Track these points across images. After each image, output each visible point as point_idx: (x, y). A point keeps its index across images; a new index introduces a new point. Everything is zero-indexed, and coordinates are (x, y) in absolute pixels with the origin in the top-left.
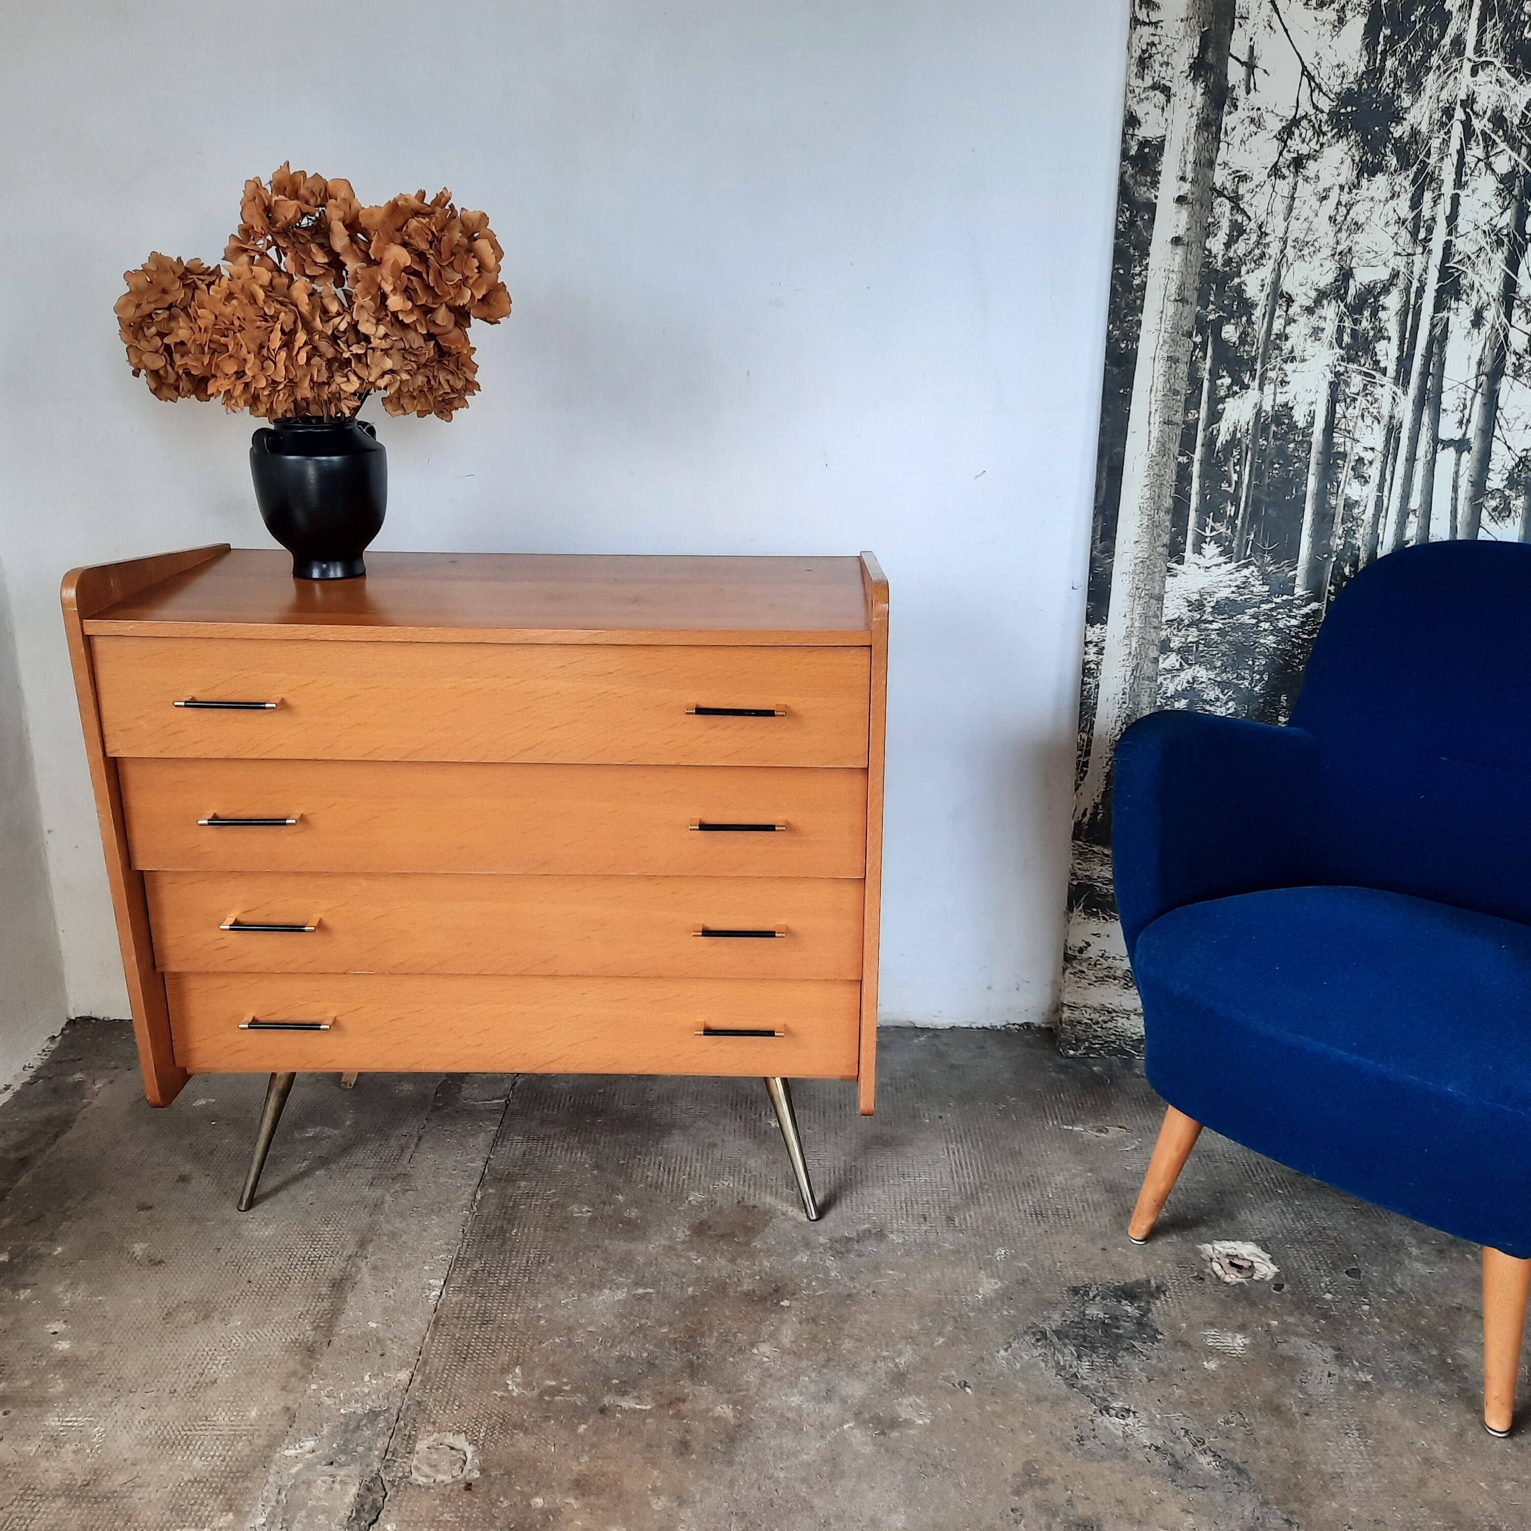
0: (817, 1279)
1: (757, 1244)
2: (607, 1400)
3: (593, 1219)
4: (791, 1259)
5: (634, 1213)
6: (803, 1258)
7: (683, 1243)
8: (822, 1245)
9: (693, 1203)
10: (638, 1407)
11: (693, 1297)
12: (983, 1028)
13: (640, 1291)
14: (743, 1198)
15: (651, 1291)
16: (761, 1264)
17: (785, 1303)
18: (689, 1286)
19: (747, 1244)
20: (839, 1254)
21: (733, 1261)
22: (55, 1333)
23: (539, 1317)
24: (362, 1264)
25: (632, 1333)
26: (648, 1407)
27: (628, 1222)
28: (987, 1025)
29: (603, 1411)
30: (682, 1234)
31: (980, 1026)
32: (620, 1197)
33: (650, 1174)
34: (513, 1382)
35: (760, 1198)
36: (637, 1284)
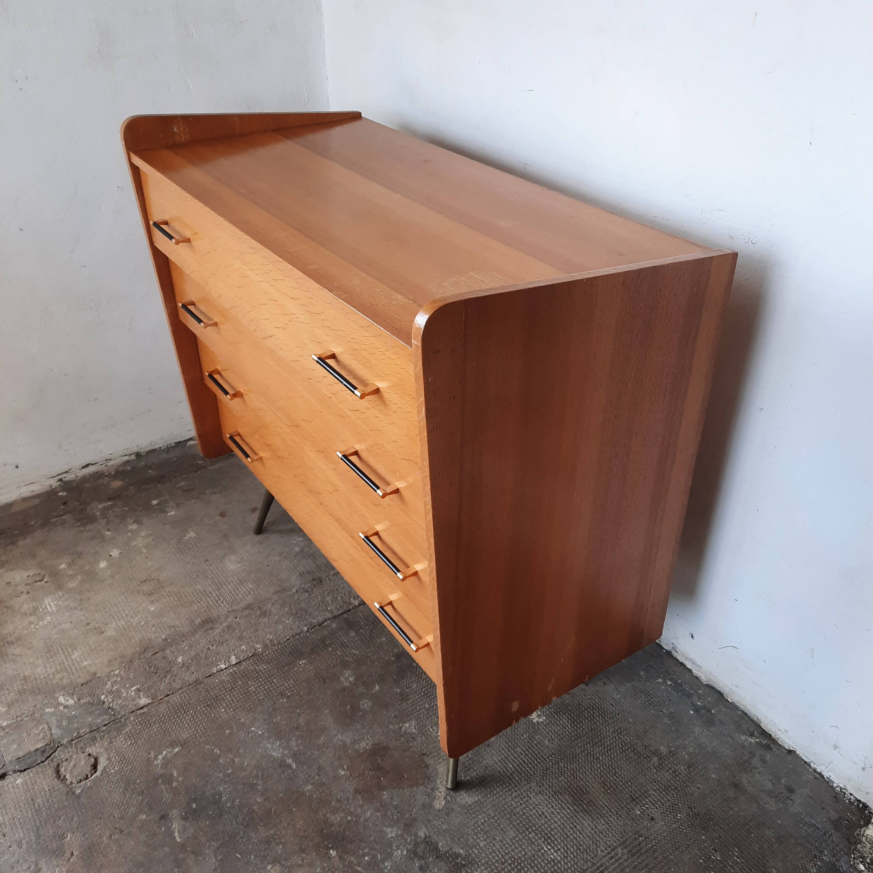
0: (375, 856)
1: (386, 795)
2: (175, 813)
3: (344, 689)
4: (385, 826)
5: (366, 704)
6: (391, 832)
7: (357, 751)
8: (416, 835)
9: (403, 729)
10: (176, 834)
11: (303, 794)
12: (820, 774)
13: (290, 761)
14: (431, 753)
15: (294, 766)
16: (365, 811)
17: (333, 853)
18: (312, 784)
19: (382, 788)
20: (414, 854)
21: (357, 791)
22: (111, 556)
23: (231, 728)
24: (229, 620)
25: (244, 784)
26: (179, 840)
27: (355, 708)
28: (826, 774)
29: (163, 817)
30: (364, 745)
31: (818, 770)
32: (377, 688)
33: (414, 686)
34: (166, 755)
35: (439, 763)
36: (295, 756)
